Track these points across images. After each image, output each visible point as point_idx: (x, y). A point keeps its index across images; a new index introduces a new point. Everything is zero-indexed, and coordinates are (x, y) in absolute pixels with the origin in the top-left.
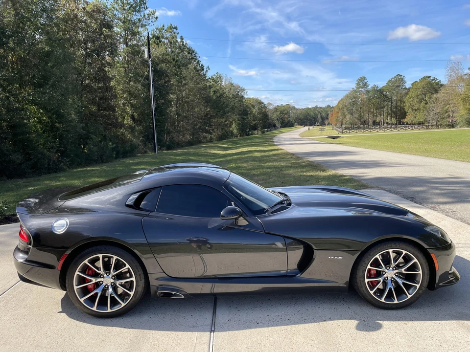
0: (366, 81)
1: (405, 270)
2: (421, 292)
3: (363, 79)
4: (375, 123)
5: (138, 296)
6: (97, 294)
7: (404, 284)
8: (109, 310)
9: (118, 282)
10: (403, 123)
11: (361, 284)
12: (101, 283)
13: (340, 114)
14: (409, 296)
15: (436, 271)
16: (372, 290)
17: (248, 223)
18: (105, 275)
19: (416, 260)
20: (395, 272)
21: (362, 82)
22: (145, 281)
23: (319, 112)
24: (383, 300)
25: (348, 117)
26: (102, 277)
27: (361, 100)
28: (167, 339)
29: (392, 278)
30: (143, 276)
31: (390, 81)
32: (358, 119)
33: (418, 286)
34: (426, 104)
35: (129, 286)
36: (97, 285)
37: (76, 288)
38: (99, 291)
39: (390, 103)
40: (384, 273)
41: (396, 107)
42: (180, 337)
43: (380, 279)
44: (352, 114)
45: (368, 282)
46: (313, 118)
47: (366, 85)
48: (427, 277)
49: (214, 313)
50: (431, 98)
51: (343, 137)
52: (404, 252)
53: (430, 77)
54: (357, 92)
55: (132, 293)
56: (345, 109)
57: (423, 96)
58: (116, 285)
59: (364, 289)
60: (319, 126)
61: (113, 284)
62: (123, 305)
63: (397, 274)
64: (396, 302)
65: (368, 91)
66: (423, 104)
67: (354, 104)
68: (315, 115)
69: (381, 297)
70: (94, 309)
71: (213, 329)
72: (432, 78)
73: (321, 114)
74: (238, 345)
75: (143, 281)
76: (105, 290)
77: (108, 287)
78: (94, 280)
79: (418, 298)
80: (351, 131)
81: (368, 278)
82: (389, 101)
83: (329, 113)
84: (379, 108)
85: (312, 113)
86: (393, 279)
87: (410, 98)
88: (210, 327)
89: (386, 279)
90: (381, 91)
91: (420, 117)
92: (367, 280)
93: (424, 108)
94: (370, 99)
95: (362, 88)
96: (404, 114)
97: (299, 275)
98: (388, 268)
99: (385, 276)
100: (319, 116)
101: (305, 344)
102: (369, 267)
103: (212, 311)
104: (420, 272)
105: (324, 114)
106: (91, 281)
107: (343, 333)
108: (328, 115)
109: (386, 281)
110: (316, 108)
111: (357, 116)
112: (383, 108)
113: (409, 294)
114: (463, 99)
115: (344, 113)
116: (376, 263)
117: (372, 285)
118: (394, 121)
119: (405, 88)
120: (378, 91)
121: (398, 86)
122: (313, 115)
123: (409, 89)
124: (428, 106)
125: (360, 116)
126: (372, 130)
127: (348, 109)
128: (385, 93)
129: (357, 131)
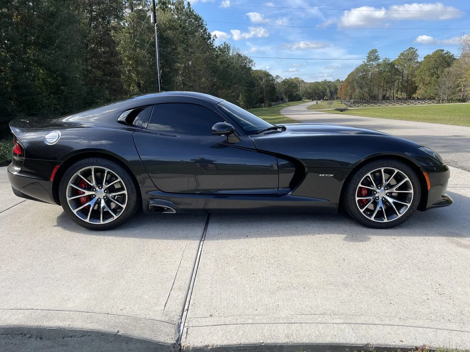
0: (377, 54)
1: (396, 190)
2: (411, 211)
3: (374, 51)
4: (384, 98)
5: (130, 210)
6: (89, 206)
7: (394, 203)
8: (102, 222)
9: (110, 195)
10: (414, 99)
11: (351, 202)
12: (94, 196)
13: (349, 88)
14: (400, 216)
15: (428, 191)
16: (362, 208)
17: (239, 141)
18: (97, 189)
19: (407, 179)
20: (387, 191)
21: (373, 55)
22: (137, 195)
23: (328, 86)
24: (372, 219)
25: (357, 91)
26: (94, 190)
27: (372, 74)
28: (157, 246)
29: (383, 197)
30: (134, 190)
31: (402, 54)
32: (367, 94)
33: (409, 205)
34: (438, 78)
35: (122, 199)
36: (90, 198)
37: (68, 199)
38: (91, 203)
39: (400, 77)
40: (375, 193)
41: (407, 81)
42: (170, 244)
43: (371, 198)
44: (361, 88)
45: (358, 200)
46: (322, 92)
47: (377, 58)
48: (419, 197)
49: (205, 229)
50: (443, 72)
51: (351, 110)
52: (396, 171)
53: (443, 50)
54: (368, 65)
55: (124, 206)
56: (354, 83)
57: (435, 69)
58: (108, 199)
59: (354, 207)
60: (327, 100)
61: (105, 198)
62: (116, 217)
63: (388, 194)
64: (386, 221)
65: (379, 65)
66: (434, 78)
67: (363, 78)
68: (324, 89)
69: (370, 215)
70: (87, 220)
71: (203, 240)
72: (445, 52)
73: (330, 88)
74: (226, 250)
75: (135, 195)
76: (98, 203)
77: (101, 201)
78: (87, 193)
79: (408, 218)
80: (359, 105)
81: (358, 196)
82: (400, 75)
83: (338, 87)
84: (390, 82)
85: (320, 87)
86: (384, 199)
87: (422, 72)
88: (200, 238)
89: (377, 198)
90: (392, 65)
91: (431, 91)
92: (357, 199)
93: (435, 82)
94: (380, 73)
95: (373, 61)
96: (415, 89)
97: (290, 193)
98: (379, 188)
99: (377, 195)
100: (328, 90)
101: (291, 251)
102: (360, 185)
103: (204, 227)
104: (412, 191)
105: (333, 89)
106: (84, 193)
107: (330, 244)
108: (337, 89)
109: (377, 201)
110: (325, 82)
111: (366, 90)
112: (393, 82)
113: (400, 213)
115: (353, 87)
116: (367, 182)
117: (362, 204)
118: (404, 95)
119: (418, 62)
120: (389, 64)
121: (410, 60)
122: (322, 89)
123: (421, 63)
124: (439, 80)
125: (370, 90)
126: (381, 104)
127: (357, 83)
128: (396, 66)
129: (366, 105)
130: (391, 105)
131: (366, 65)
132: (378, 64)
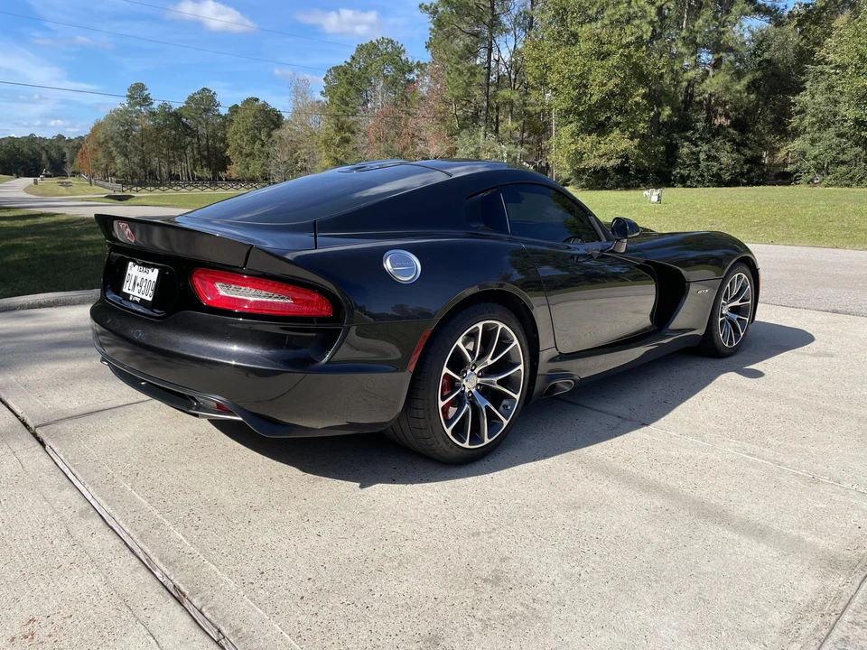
0: (146, 92)
3: (139, 87)
13: (100, 154)
21: (138, 94)
23: (43, 148)
25: (119, 160)
27: (142, 130)
31: (191, 98)
32: (141, 167)
34: (263, 146)
39: (195, 141)
41: (208, 149)
44: (126, 156)
46: (31, 160)
47: (146, 100)
50: (269, 136)
51: (139, 198)
53: (257, 100)
54: (131, 112)
56: (110, 145)
57: (256, 131)
60: (51, 176)
65: (154, 114)
66: (258, 145)
67: (127, 135)
68: (34, 154)
72: (261, 102)
73: (47, 152)
80: (139, 189)
82: (193, 137)
83: (65, 150)
84: (177, 147)
85: (26, 150)
87: (236, 134)
90: (177, 116)
91: (255, 168)
93: (260, 152)
94: (159, 129)
95: (141, 105)
96: (224, 163)
100: (44, 157)
105: (54, 153)
108: (63, 155)
110: (32, 139)
111: (136, 160)
112: (185, 148)
114: (325, 142)
115: (110, 153)
118: (207, 173)
119: (219, 115)
120: (171, 114)
121: (206, 111)
122: (31, 153)
123: (225, 118)
124: (266, 149)
125: (143, 160)
126: (179, 188)
127: (117, 144)
128: (184, 120)
129: (153, 188)
130: (196, 190)
131: (127, 112)
132: (151, 112)
